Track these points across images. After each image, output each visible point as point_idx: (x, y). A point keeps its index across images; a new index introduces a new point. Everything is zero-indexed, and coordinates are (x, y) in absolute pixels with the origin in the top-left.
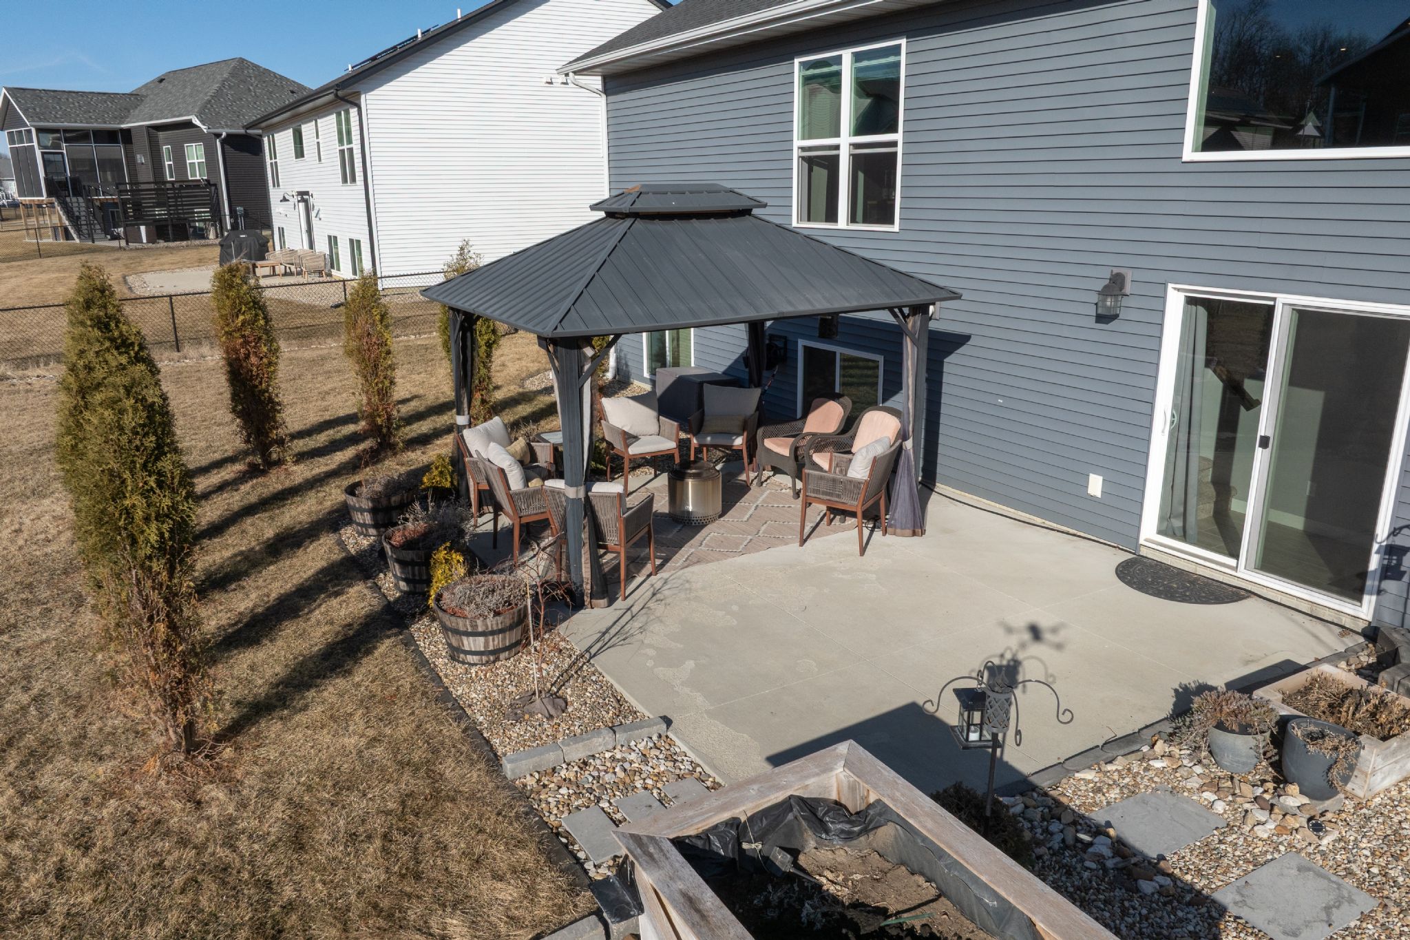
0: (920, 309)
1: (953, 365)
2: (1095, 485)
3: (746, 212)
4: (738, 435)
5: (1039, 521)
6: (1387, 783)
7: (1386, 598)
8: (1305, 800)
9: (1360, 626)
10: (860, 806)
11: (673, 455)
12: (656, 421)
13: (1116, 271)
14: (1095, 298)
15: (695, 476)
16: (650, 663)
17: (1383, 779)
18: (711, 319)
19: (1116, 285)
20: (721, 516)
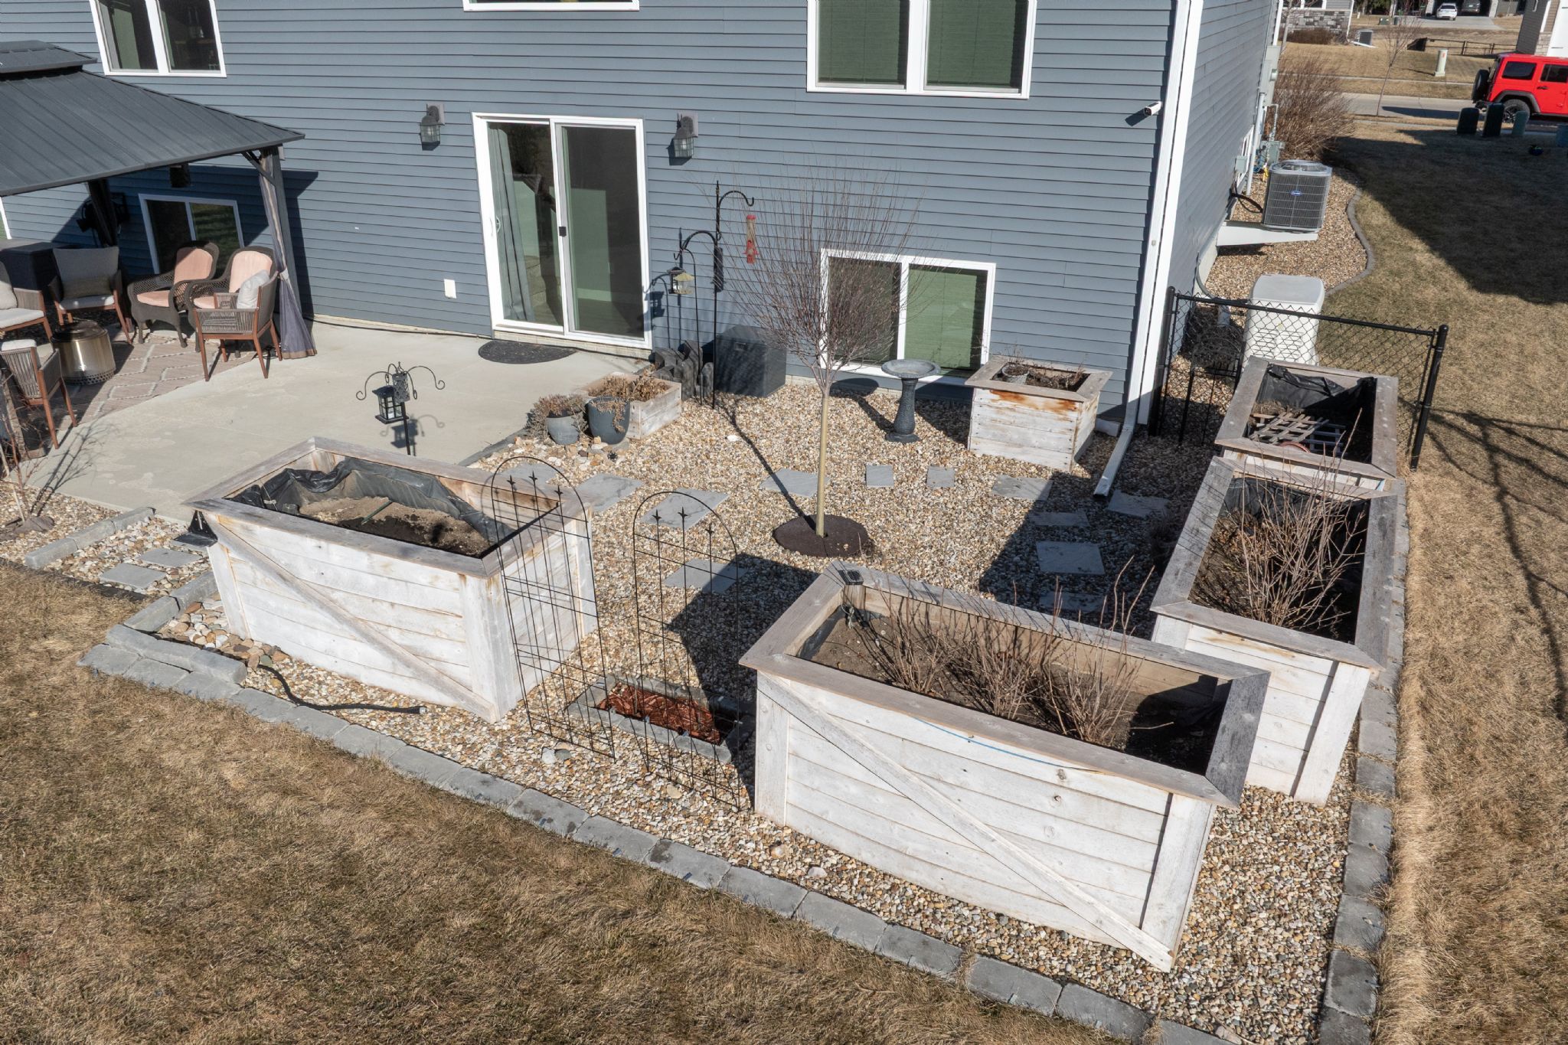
0: (271, 150)
1: (304, 200)
2: (450, 288)
3: (75, 69)
4: (107, 295)
5: (412, 328)
6: (653, 430)
7: (658, 330)
8: (606, 445)
9: (647, 355)
10: (331, 469)
11: (42, 324)
12: (11, 292)
13: (430, 104)
14: (418, 129)
15: (80, 336)
16: (112, 482)
17: (650, 427)
18: (26, 186)
19: (432, 117)
20: (116, 372)
